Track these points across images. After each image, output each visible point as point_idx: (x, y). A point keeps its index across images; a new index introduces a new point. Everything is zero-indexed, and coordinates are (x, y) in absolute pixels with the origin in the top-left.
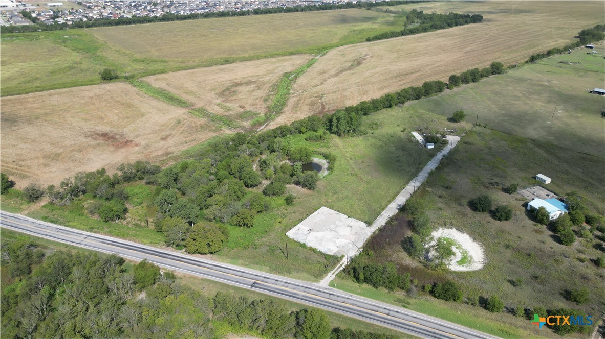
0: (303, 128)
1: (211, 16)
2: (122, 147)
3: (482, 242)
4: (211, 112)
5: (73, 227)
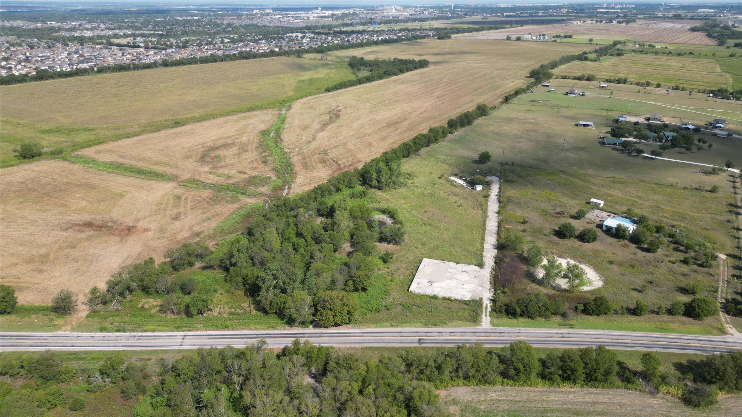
0: (341, 185)
2: (128, 235)
3: (588, 263)
4: (209, 182)
5: (154, 331)
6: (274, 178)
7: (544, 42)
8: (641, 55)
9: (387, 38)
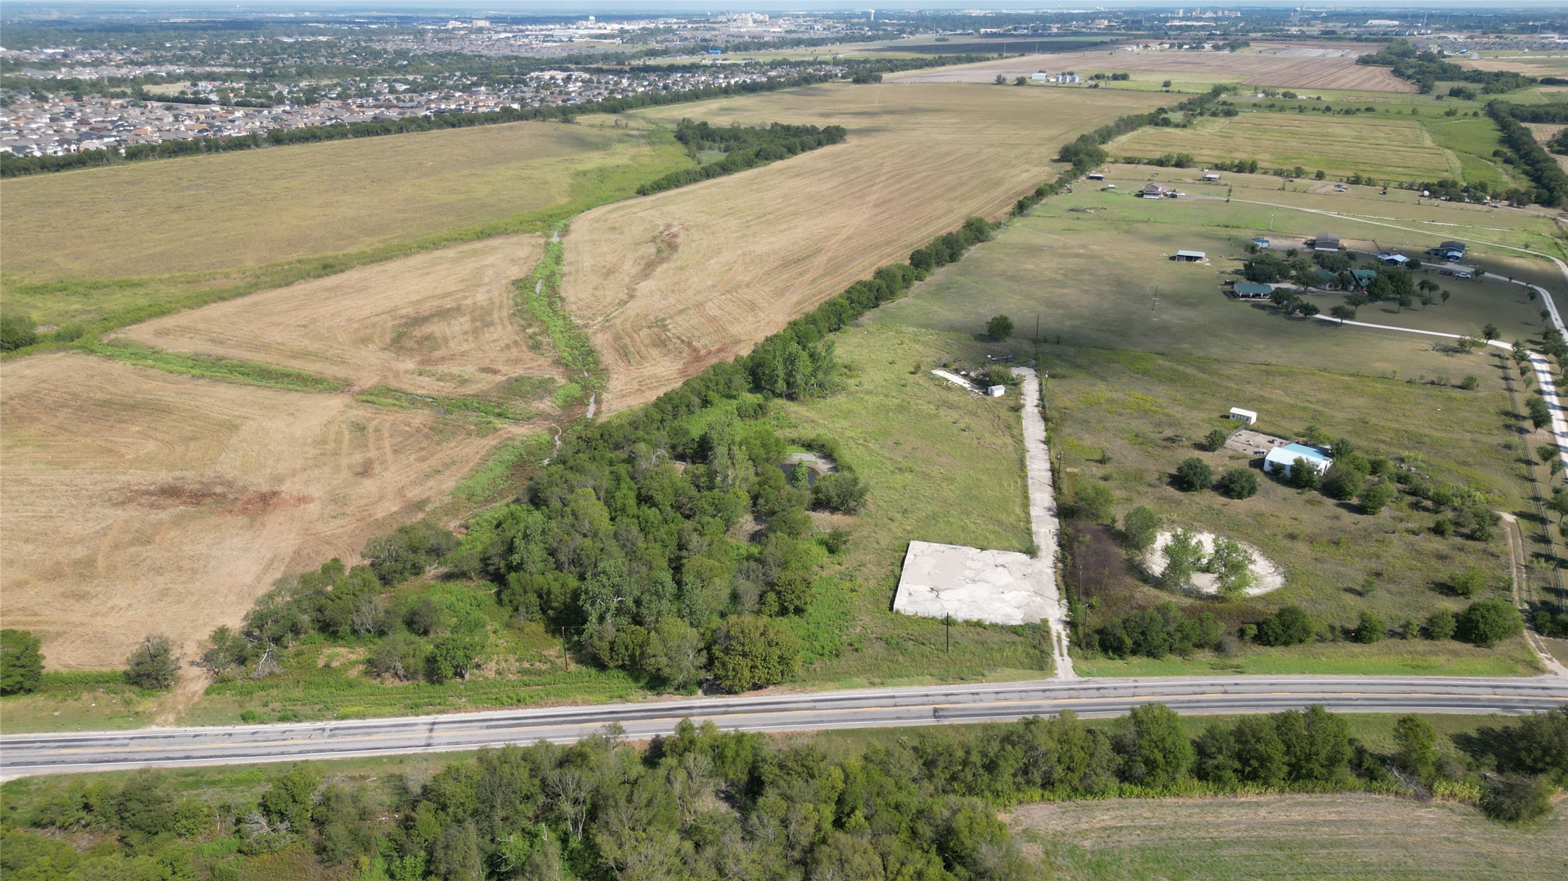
0: (710, 393)
2: (263, 512)
4: (420, 392)
5: (362, 716)
6: (561, 381)
7: (1074, 88)
8: (1272, 115)
9: (748, 81)
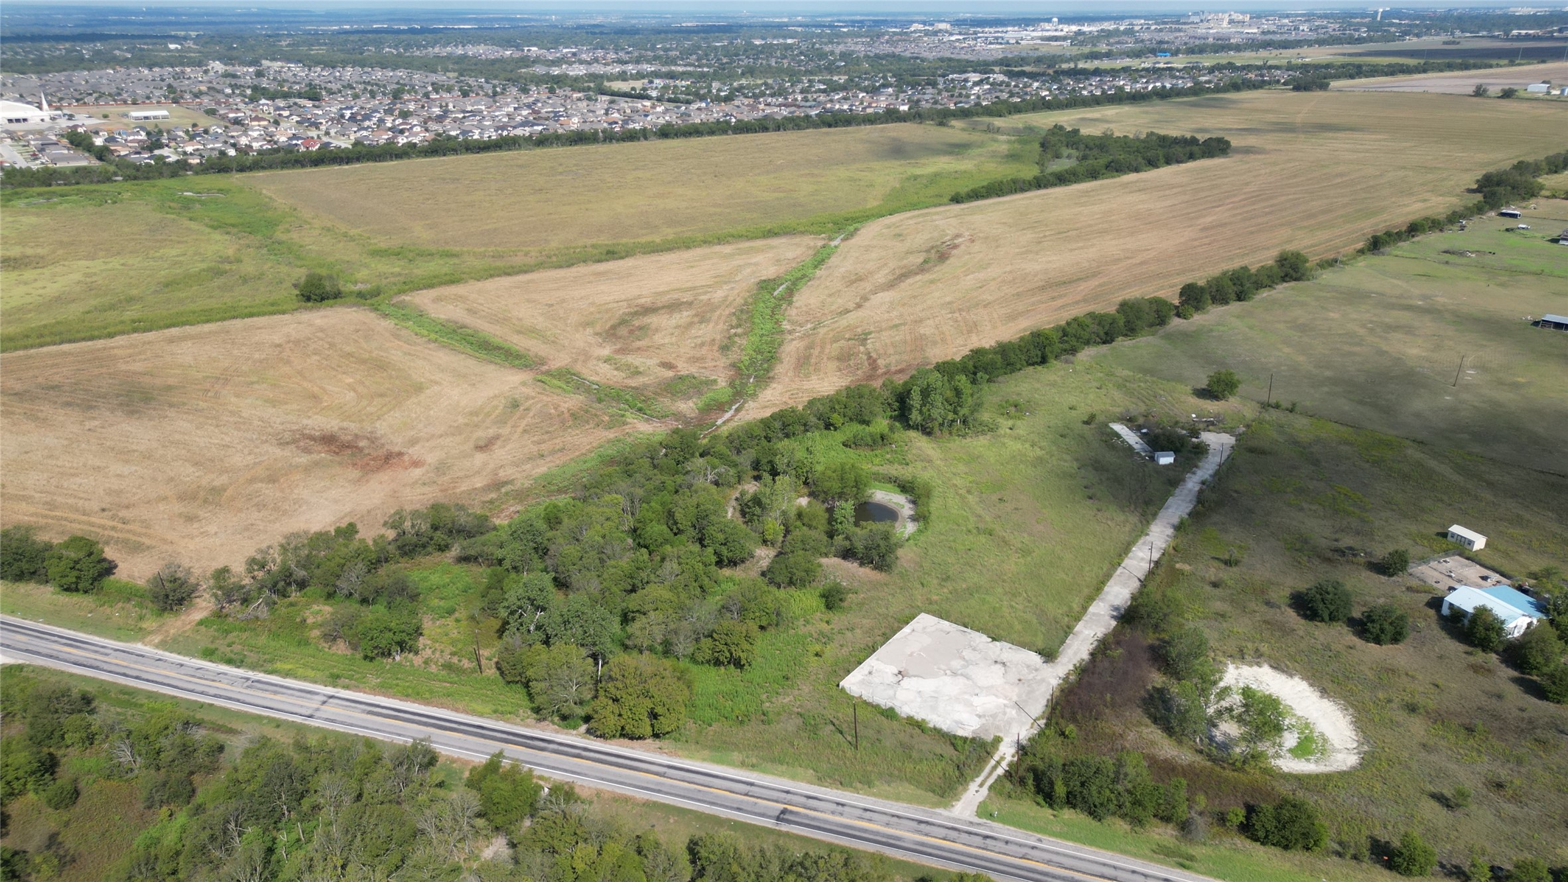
0: (835, 415)
1: (552, 143)
2: (378, 469)
3: (1345, 698)
4: (593, 378)
5: (287, 674)
6: (722, 383)
